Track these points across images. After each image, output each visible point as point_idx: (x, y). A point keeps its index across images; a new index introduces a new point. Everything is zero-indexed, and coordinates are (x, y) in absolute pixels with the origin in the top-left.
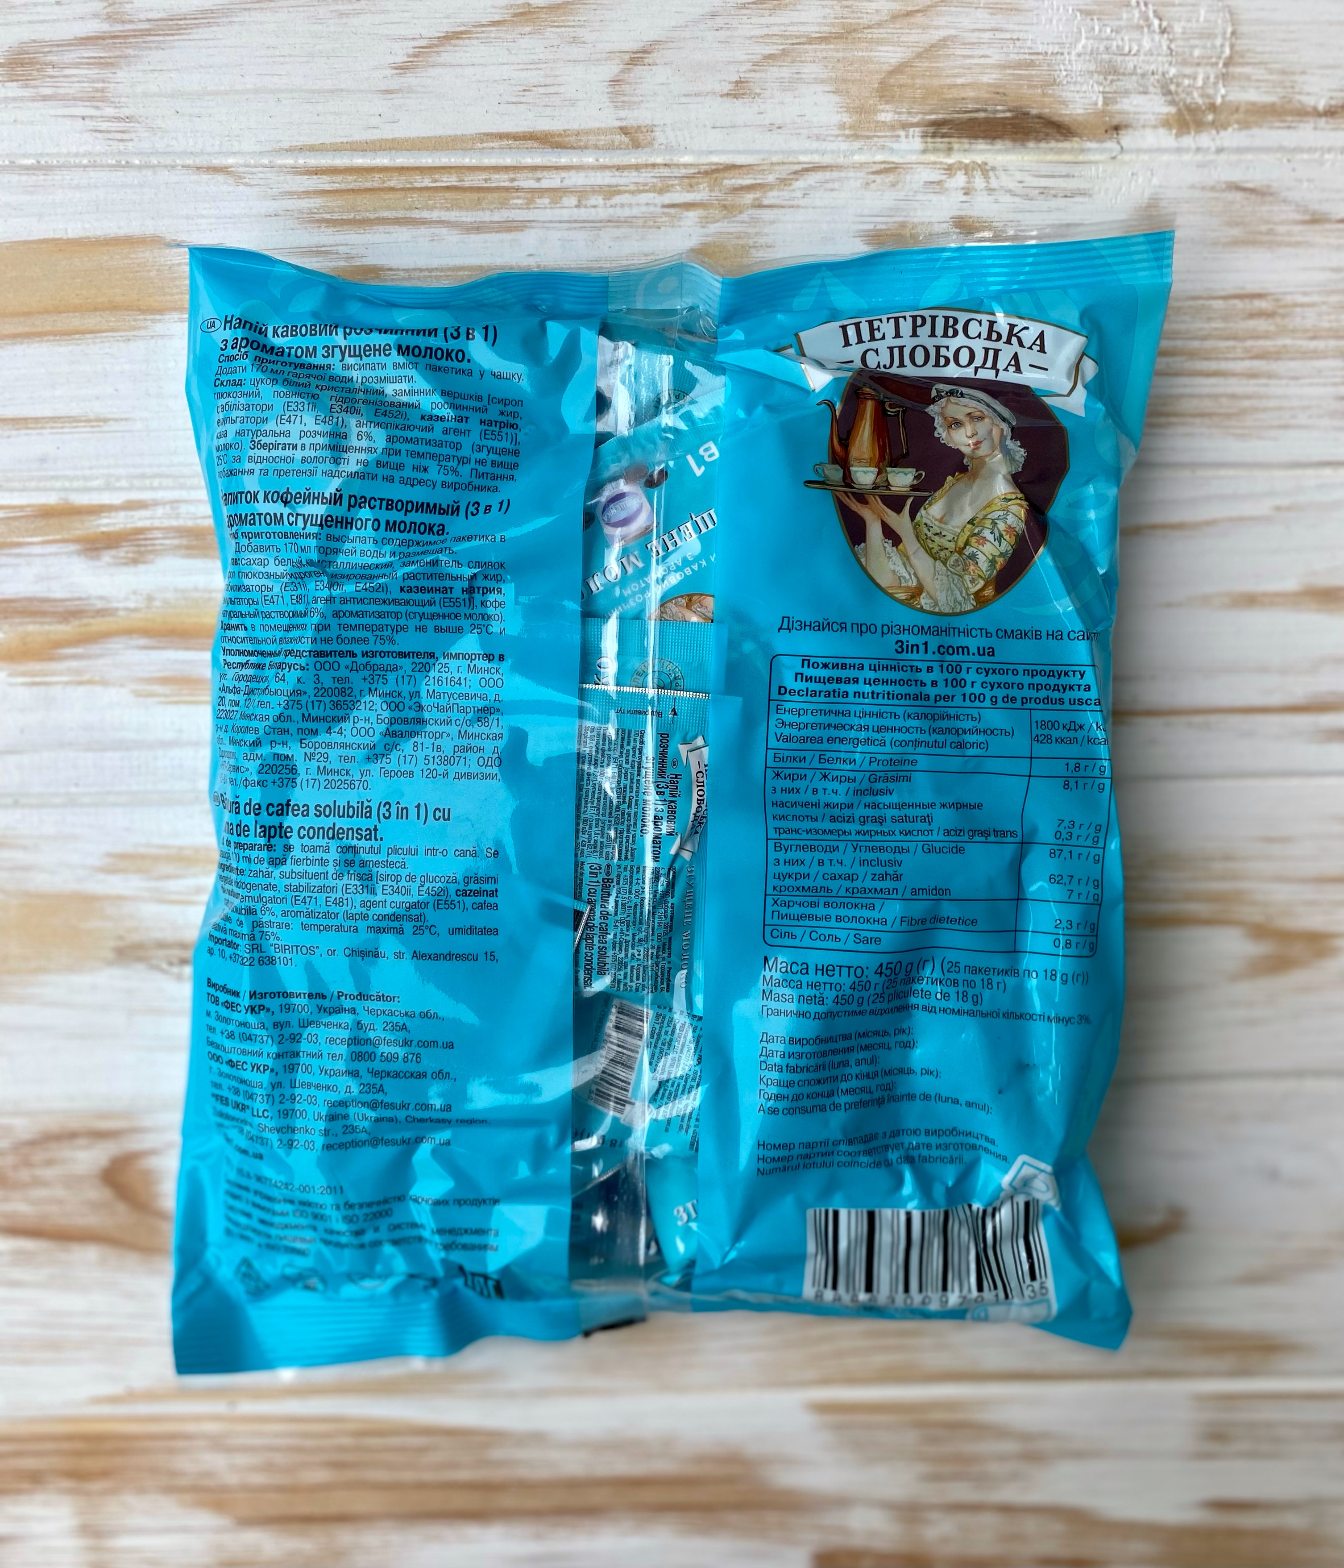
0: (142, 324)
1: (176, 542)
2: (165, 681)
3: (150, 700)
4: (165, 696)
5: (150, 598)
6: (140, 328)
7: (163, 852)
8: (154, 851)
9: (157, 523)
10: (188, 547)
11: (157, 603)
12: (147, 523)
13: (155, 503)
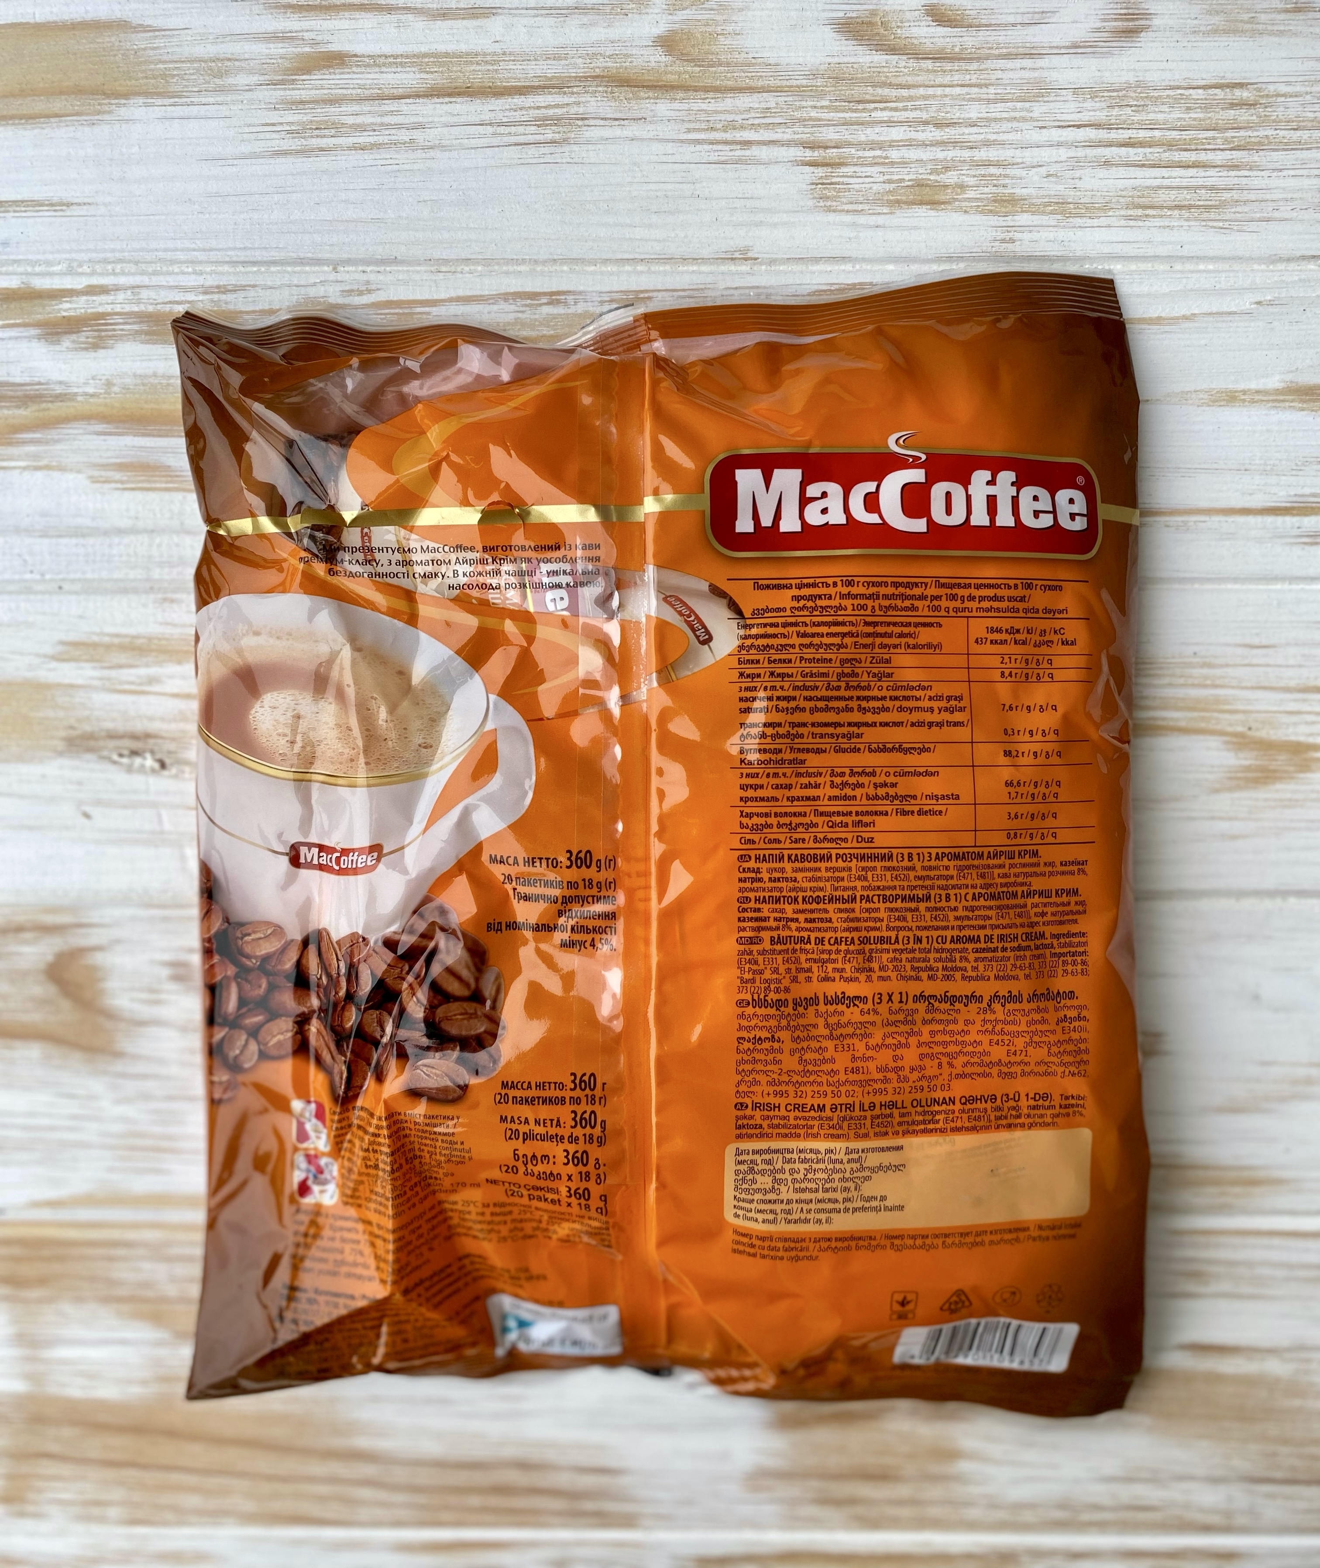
0: (106, 108)
1: (136, 327)
2: (121, 467)
3: (107, 486)
4: (122, 482)
5: (109, 384)
6: (104, 112)
7: (116, 641)
8: (106, 639)
9: (118, 308)
10: (147, 333)
11: (116, 389)
12: (109, 309)
13: (117, 289)
